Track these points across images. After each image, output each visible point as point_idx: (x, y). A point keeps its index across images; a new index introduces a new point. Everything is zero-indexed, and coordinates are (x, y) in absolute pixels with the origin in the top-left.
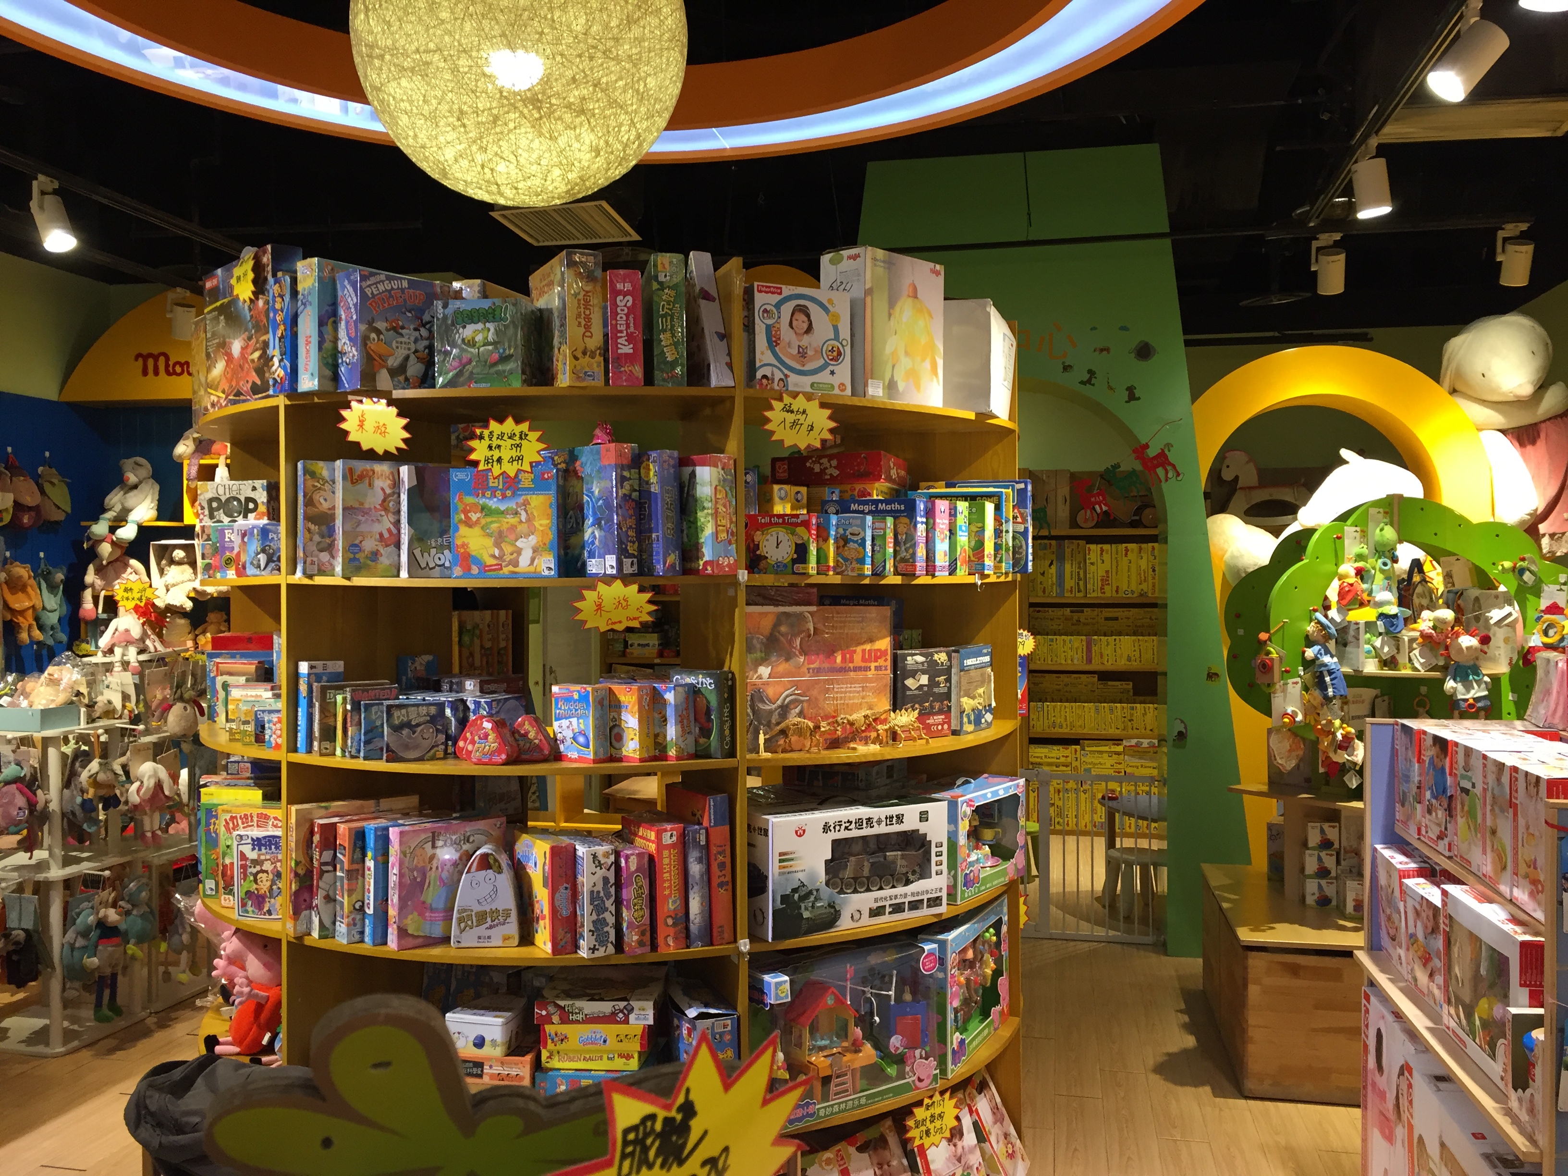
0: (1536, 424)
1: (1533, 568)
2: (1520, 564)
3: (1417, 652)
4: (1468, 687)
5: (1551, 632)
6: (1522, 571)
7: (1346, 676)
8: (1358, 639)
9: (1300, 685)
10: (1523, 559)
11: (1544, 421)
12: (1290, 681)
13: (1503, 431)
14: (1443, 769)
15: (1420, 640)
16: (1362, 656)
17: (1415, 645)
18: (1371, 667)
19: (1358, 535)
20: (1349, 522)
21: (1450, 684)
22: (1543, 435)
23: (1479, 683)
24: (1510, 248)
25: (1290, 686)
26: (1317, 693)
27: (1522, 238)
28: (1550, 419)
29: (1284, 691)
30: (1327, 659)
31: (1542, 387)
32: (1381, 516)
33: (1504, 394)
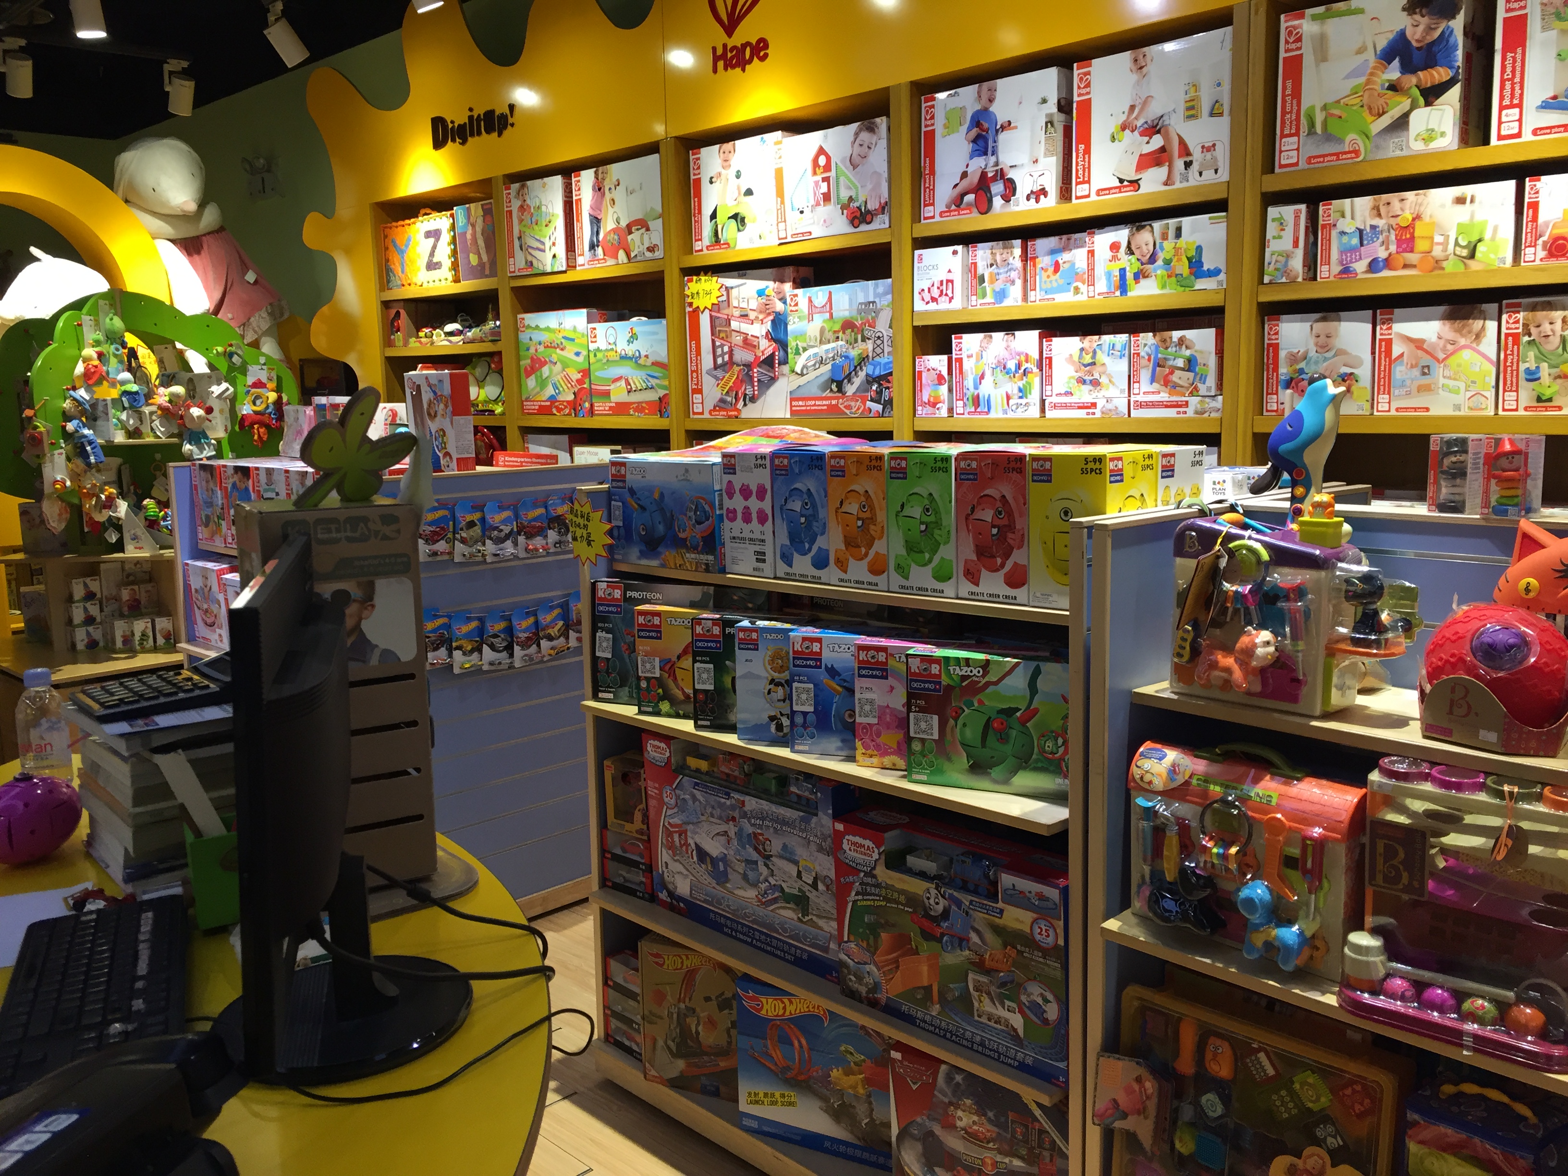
0: (198, 237)
1: (239, 352)
2: (229, 349)
3: (157, 422)
4: (201, 449)
5: (258, 402)
6: (231, 355)
7: (102, 447)
8: (107, 414)
9: (64, 456)
10: (231, 345)
11: (204, 235)
12: (56, 452)
13: (173, 241)
14: (247, 489)
15: (159, 412)
16: (112, 428)
17: (154, 417)
18: (120, 438)
19: (92, 323)
20: (85, 310)
21: (187, 447)
22: (205, 247)
23: (209, 444)
24: (177, 81)
25: (56, 456)
26: (79, 462)
27: (185, 74)
28: (209, 233)
29: (52, 461)
30: (86, 431)
31: (202, 205)
32: (107, 307)
33: (172, 208)
